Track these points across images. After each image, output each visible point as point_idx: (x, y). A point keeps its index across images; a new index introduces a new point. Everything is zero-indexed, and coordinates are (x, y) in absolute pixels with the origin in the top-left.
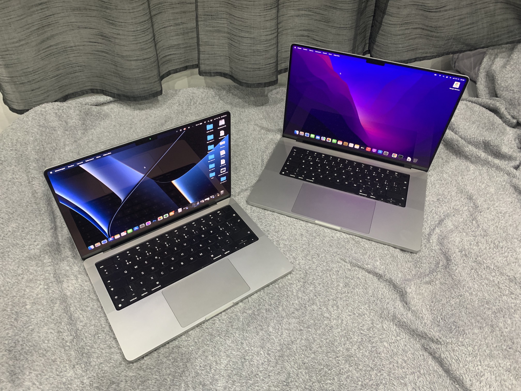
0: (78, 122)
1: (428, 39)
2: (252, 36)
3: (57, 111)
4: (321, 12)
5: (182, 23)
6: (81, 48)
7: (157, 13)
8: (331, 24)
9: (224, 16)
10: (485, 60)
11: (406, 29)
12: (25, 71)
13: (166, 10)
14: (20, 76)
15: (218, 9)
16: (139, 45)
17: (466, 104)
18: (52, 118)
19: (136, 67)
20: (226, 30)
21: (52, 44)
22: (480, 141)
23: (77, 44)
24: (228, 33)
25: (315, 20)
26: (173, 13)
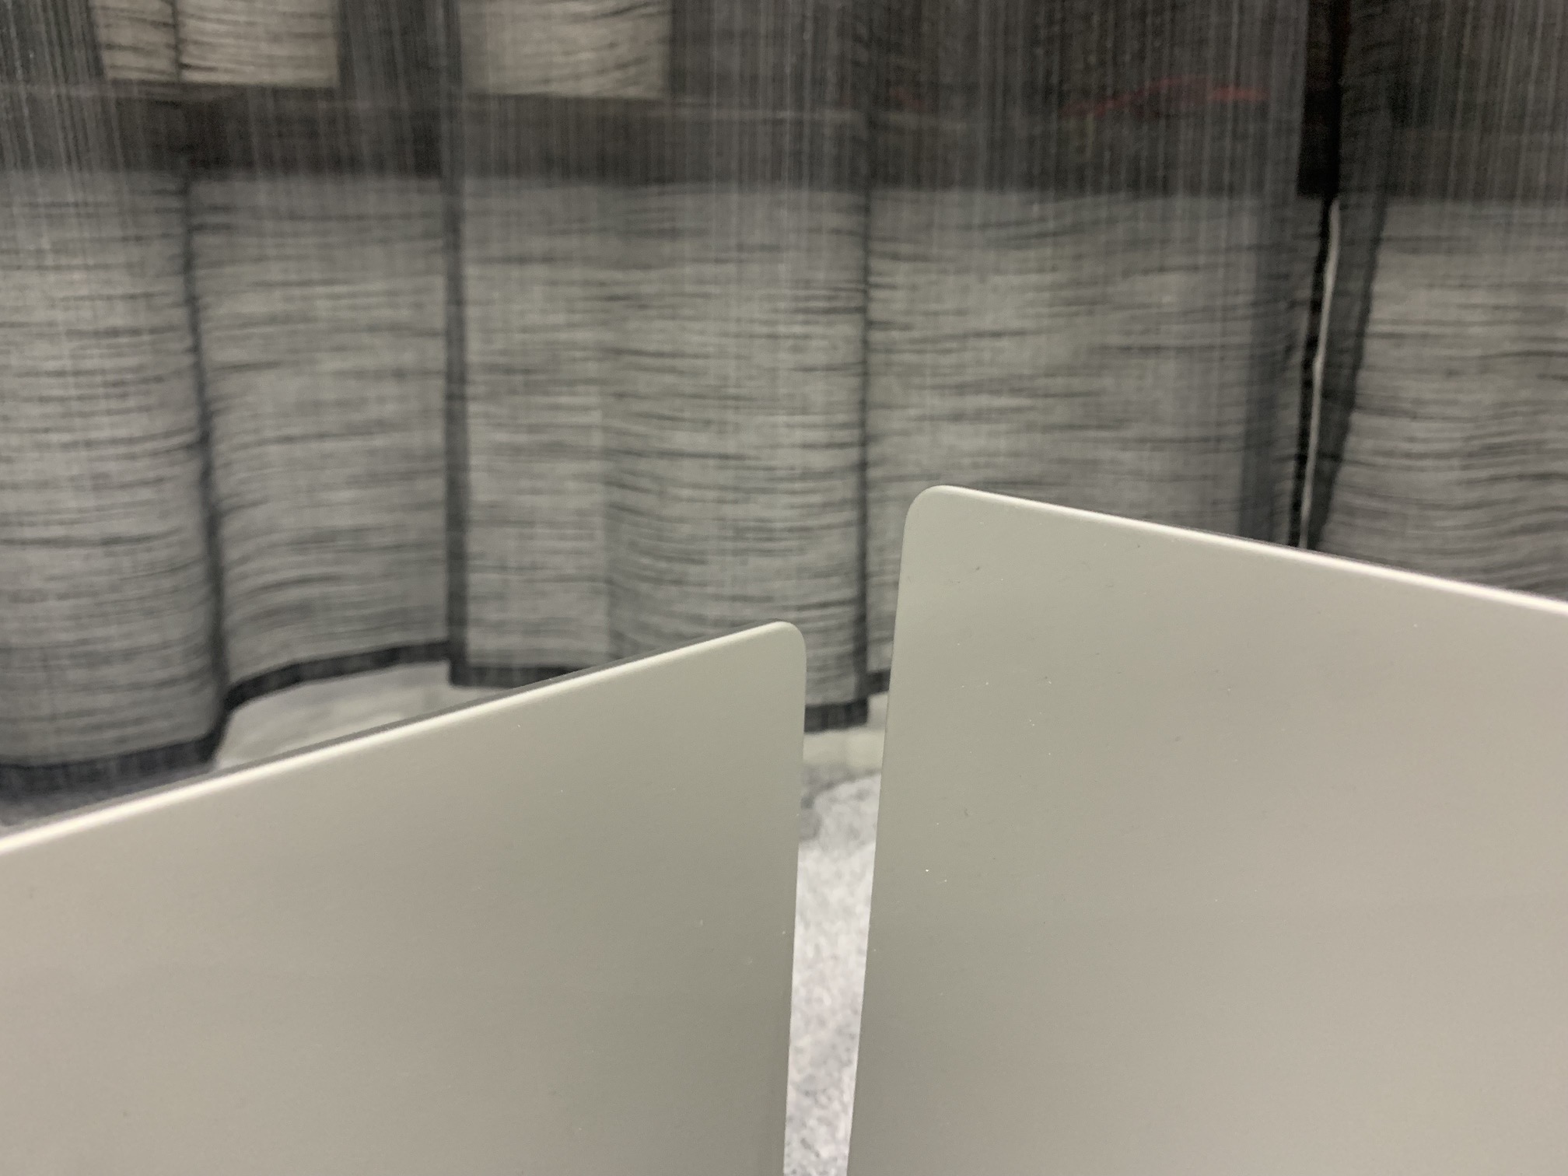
2: (730, 446)
4: (1077, 383)
5: (382, 426)
8: (1131, 432)
9: (592, 369)
11: (1494, 479)
13: (306, 356)
15: (563, 336)
19: (53, 586)
20: (597, 440)
24: (608, 453)
25: (1048, 428)
26: (341, 374)
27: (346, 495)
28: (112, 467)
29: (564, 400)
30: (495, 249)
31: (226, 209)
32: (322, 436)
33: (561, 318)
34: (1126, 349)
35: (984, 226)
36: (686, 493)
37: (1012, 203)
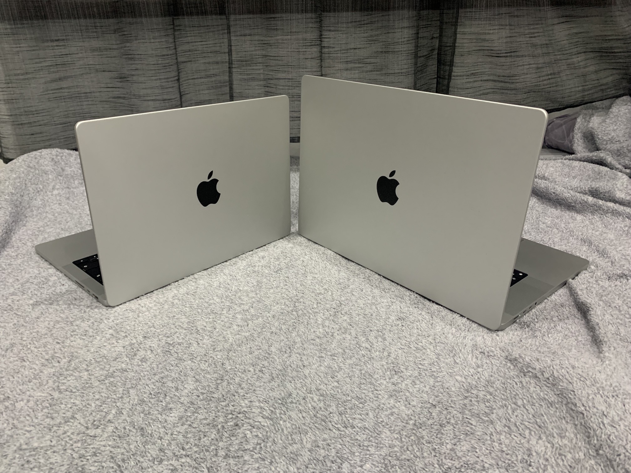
0: (77, 171)
1: (503, 93)
2: (290, 76)
3: (54, 157)
4: (373, 60)
5: (215, 75)
6: (98, 94)
7: (186, 60)
8: (384, 72)
9: (260, 60)
10: (579, 120)
11: (474, 81)
12: (26, 109)
13: (197, 59)
14: (20, 115)
15: (254, 53)
16: (159, 81)
17: (561, 162)
18: (46, 163)
20: (262, 77)
21: (65, 86)
22: (585, 191)
23: (92, 90)
24: (265, 80)
25: (367, 72)
26: (205, 63)
27: (207, 92)
28: (164, 84)
29: (254, 67)
30: (238, 33)
31: (179, 25)
32: (200, 78)
33: (253, 49)
34: (382, 52)
35: (352, 22)
36: (281, 87)
37: (357, 16)
